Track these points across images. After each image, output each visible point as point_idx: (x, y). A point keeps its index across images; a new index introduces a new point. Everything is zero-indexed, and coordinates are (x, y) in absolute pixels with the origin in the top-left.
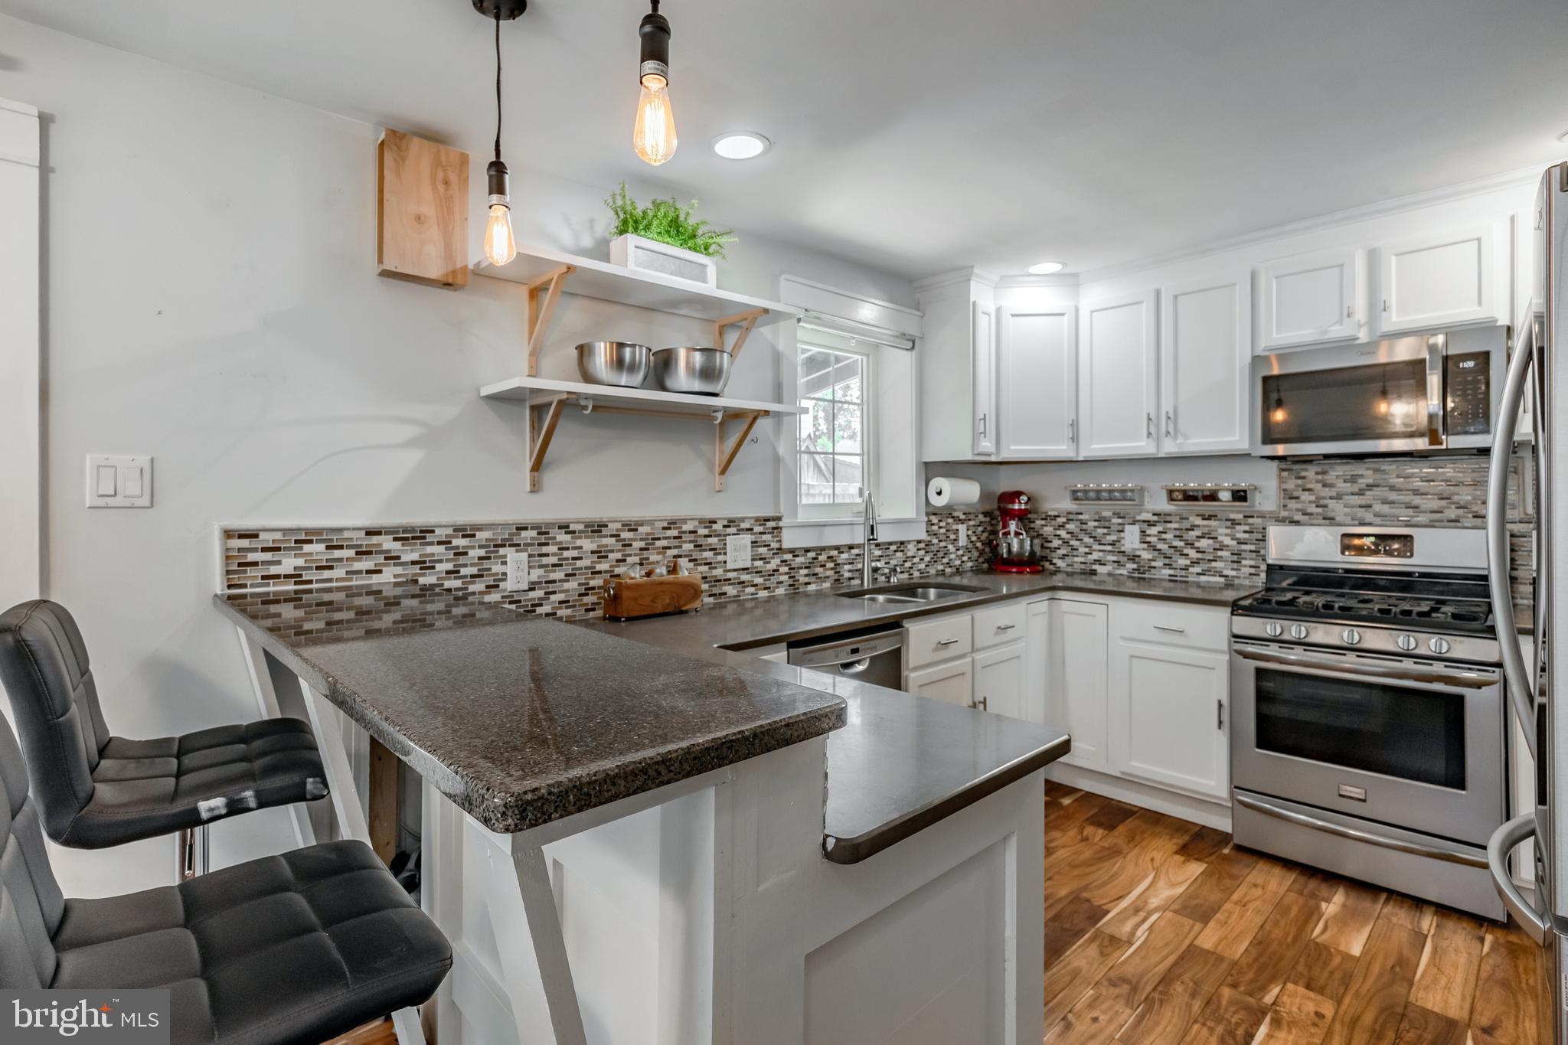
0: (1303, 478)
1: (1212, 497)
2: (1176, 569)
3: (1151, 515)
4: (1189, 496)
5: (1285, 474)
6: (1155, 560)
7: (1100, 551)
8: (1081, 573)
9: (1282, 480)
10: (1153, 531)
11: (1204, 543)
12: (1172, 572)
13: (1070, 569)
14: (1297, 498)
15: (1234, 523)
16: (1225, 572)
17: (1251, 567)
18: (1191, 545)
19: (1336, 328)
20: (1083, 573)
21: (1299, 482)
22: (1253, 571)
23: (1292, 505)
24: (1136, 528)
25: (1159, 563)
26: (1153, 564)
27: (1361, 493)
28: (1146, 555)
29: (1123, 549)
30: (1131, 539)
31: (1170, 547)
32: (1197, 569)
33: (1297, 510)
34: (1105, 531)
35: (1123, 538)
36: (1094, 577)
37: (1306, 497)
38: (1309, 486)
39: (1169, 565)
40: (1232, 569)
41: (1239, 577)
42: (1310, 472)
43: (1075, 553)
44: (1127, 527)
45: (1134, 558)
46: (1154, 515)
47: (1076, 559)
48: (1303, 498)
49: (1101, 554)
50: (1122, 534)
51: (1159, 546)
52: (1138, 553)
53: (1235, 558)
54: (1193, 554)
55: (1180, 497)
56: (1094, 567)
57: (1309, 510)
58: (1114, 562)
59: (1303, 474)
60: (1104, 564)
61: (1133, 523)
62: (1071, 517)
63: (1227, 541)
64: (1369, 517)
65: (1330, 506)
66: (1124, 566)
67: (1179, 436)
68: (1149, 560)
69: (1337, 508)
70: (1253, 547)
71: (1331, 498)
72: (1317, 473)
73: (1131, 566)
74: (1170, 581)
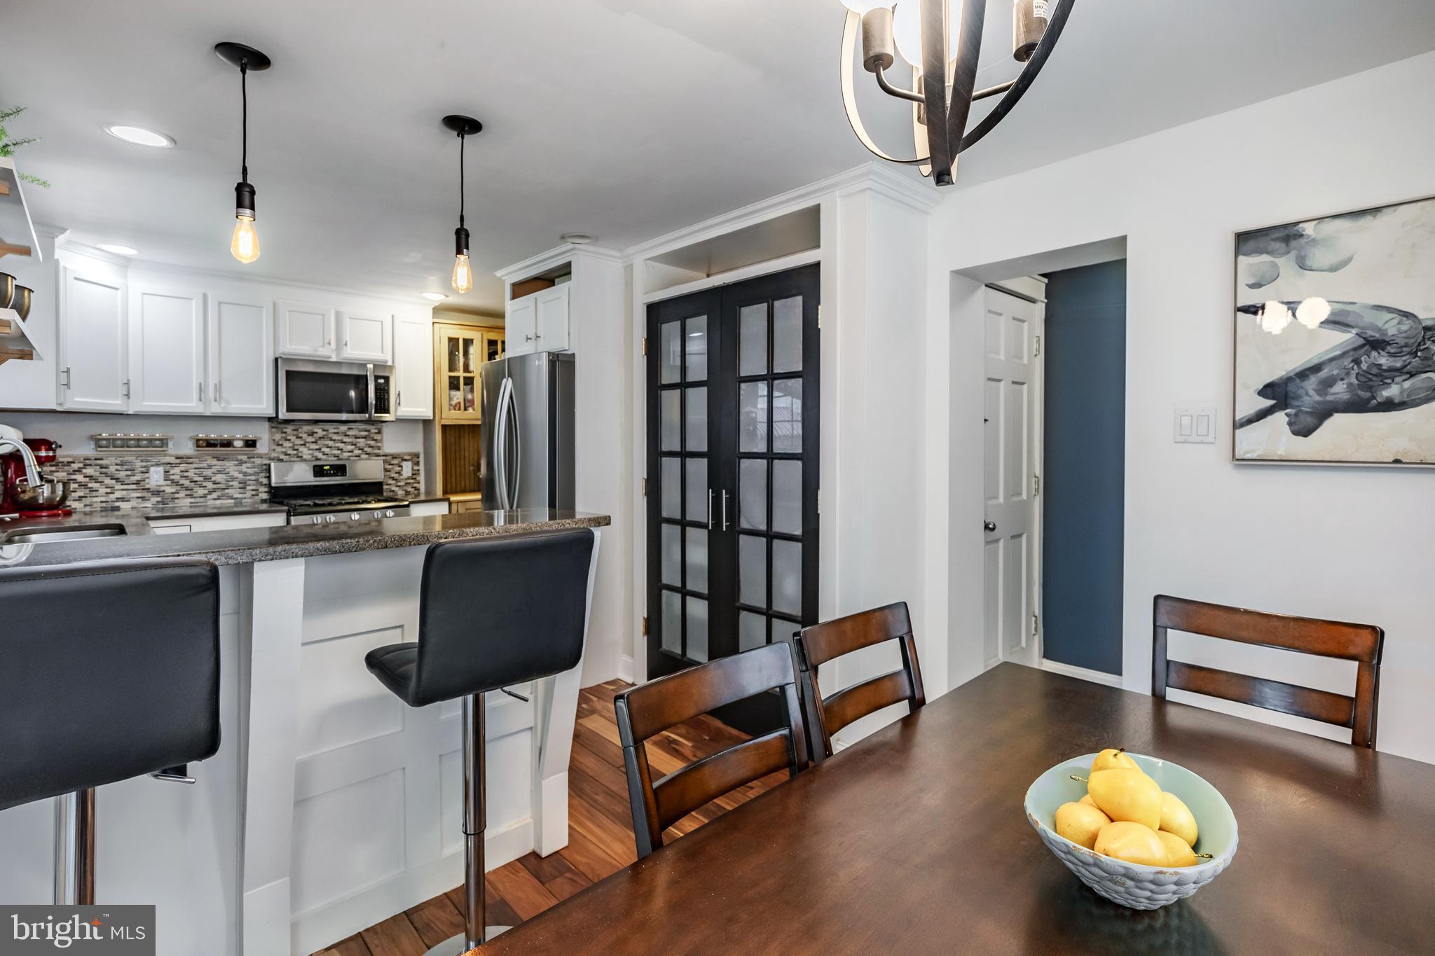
0: (286, 433)
1: (228, 444)
2: (197, 497)
3: (173, 458)
4: (210, 444)
5: (274, 430)
6: (178, 493)
7: (122, 490)
8: (101, 511)
9: (272, 433)
10: (177, 470)
11: (219, 478)
12: (193, 500)
13: (88, 509)
14: (282, 445)
15: (241, 463)
16: (235, 496)
17: (253, 490)
18: (207, 479)
19: (321, 349)
20: (104, 510)
21: (284, 435)
22: (254, 493)
23: (279, 449)
24: (161, 469)
25: (182, 494)
26: (176, 496)
27: (315, 442)
28: (169, 490)
29: (147, 486)
30: (156, 477)
31: (191, 482)
32: (215, 495)
33: (282, 452)
34: (129, 473)
35: (148, 478)
36: (117, 513)
37: (287, 444)
38: (289, 438)
39: (191, 496)
40: (240, 493)
41: (245, 498)
42: (289, 429)
43: (94, 494)
44: (152, 469)
45: (157, 493)
46: (176, 458)
47: (95, 499)
48: (285, 445)
49: (125, 492)
50: (147, 475)
51: (181, 482)
52: (162, 489)
53: (241, 485)
54: (210, 485)
55: (204, 445)
56: (117, 504)
57: (289, 452)
58: (138, 498)
59: (285, 430)
60: (129, 501)
61: (158, 465)
62: (88, 462)
63: (236, 474)
64: (320, 455)
65: (300, 450)
66: (149, 500)
67: (222, 401)
68: (172, 493)
69: (305, 452)
70: (254, 478)
71: (301, 445)
72: (293, 430)
73: (155, 499)
74: (190, 507)
